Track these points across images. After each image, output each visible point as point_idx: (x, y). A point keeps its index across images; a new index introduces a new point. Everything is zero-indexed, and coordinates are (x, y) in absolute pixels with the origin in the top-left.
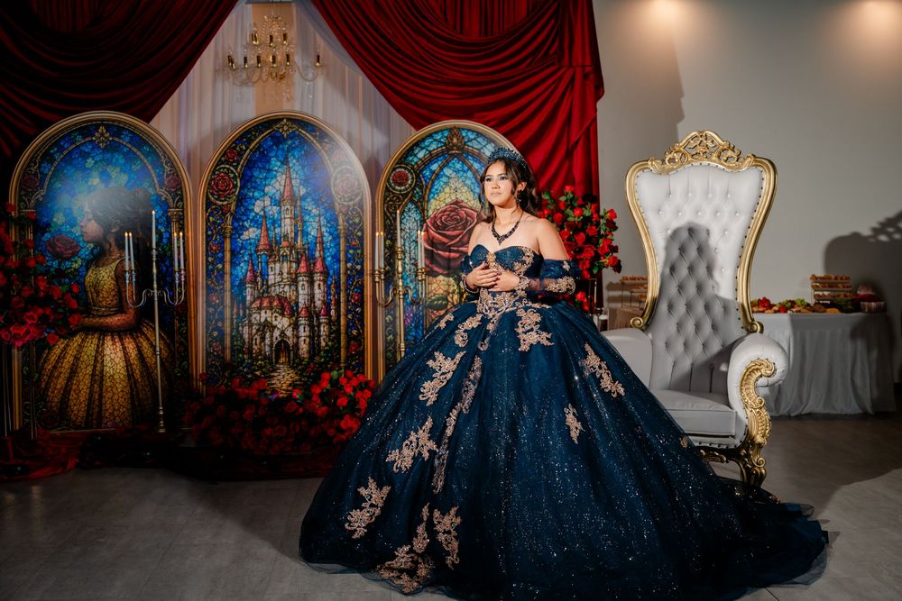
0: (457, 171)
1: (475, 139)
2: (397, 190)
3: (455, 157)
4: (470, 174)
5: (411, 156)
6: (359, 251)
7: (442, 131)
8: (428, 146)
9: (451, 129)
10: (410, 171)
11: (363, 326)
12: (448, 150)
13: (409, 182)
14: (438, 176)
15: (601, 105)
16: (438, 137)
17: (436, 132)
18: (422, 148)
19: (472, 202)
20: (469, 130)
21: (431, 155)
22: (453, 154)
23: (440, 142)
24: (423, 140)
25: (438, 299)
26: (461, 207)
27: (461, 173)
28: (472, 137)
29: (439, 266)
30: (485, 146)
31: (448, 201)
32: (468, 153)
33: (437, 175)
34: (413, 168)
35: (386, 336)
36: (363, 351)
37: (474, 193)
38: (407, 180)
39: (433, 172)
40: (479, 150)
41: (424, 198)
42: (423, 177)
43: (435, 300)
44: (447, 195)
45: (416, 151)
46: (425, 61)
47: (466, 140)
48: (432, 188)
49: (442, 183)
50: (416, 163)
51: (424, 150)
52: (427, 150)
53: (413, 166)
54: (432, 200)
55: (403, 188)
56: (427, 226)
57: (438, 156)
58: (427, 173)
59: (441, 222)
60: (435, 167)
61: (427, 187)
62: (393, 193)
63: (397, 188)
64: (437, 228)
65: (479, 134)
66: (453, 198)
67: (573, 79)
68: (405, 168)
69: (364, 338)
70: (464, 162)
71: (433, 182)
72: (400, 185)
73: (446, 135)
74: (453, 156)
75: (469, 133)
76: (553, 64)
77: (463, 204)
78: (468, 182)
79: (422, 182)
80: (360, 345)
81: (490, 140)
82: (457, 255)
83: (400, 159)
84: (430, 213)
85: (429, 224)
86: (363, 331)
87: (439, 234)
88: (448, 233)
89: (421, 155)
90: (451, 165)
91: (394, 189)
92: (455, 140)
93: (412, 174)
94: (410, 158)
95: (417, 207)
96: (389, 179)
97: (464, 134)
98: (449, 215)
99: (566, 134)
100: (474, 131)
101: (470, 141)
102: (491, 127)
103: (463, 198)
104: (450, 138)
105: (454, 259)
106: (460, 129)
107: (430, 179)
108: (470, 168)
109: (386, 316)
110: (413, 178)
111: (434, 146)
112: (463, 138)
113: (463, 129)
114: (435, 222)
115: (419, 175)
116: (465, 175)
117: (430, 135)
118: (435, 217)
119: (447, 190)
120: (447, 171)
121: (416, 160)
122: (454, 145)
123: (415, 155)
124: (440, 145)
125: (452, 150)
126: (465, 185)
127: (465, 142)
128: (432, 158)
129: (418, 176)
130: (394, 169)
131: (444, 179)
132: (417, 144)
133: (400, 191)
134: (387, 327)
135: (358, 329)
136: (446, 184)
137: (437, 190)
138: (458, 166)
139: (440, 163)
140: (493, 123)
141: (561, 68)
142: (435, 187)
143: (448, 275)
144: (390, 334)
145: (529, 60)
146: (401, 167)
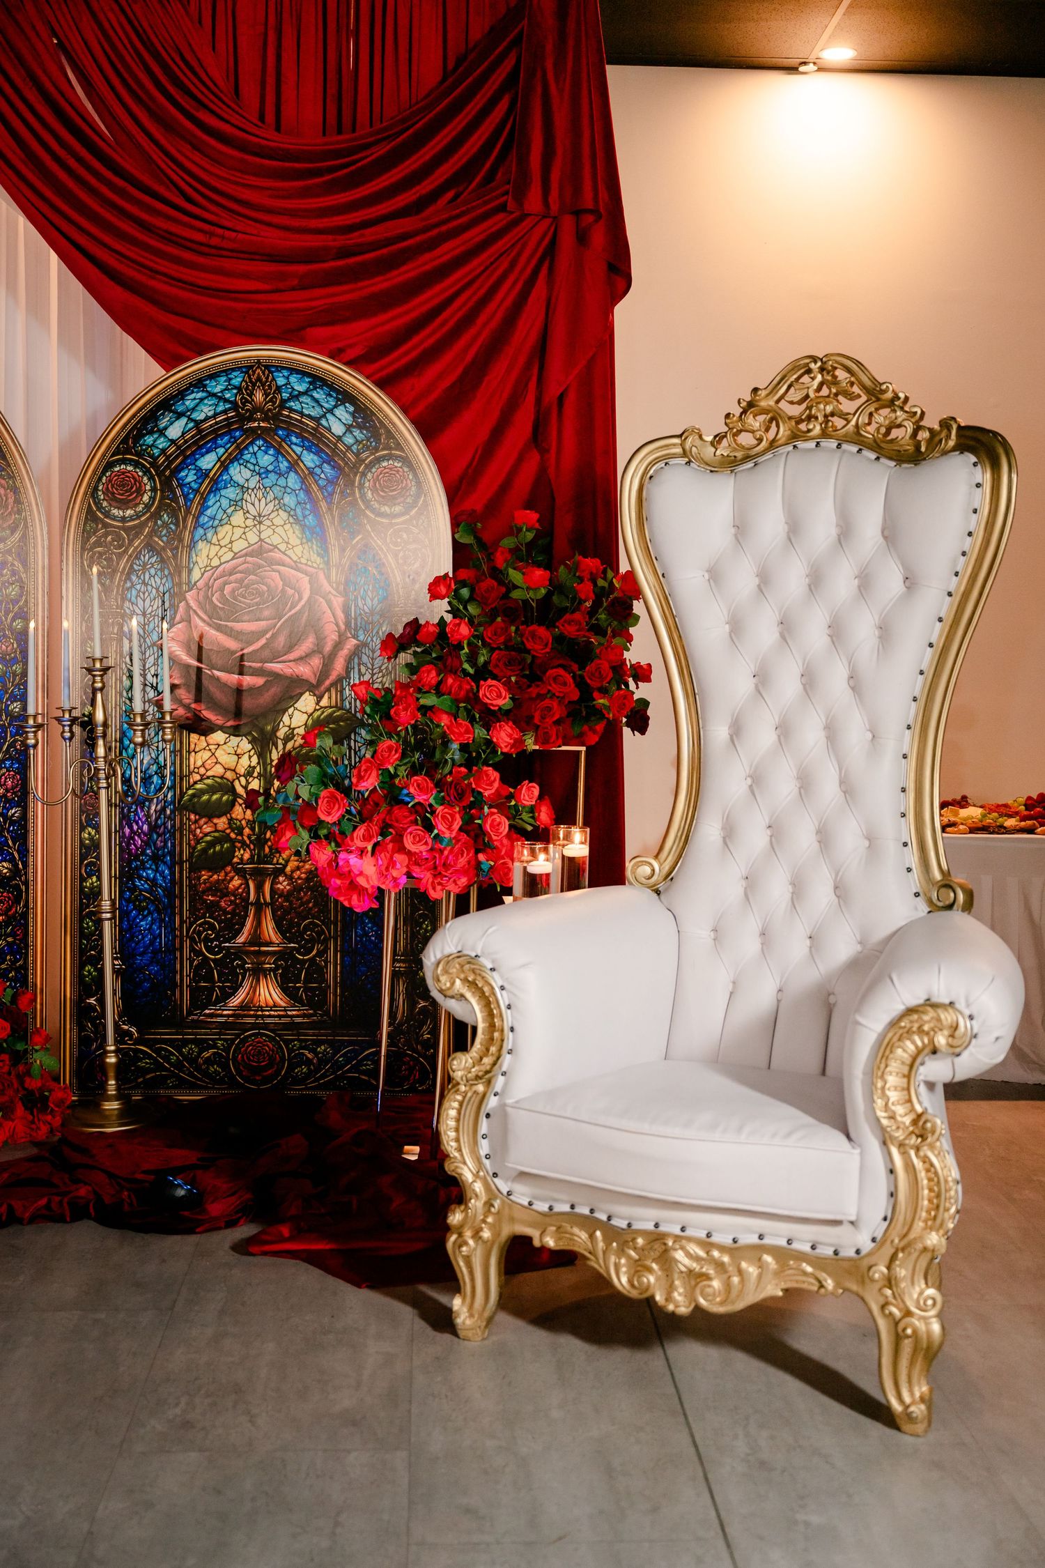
0: (263, 473)
1: (305, 393)
2: (114, 518)
3: (259, 437)
4: (293, 480)
5: (151, 433)
6: (17, 668)
7: (226, 372)
8: (193, 409)
9: (247, 368)
10: (146, 472)
11: (24, 852)
12: (242, 419)
13: (146, 498)
14: (214, 483)
15: (623, 313)
16: (217, 387)
17: (213, 376)
18: (179, 415)
19: (298, 550)
20: (293, 371)
21: (200, 431)
22: (253, 430)
23: (220, 398)
24: (181, 394)
25: (212, 790)
26: (272, 562)
27: (272, 476)
28: (301, 387)
29: (215, 706)
30: (331, 411)
31: (239, 546)
32: (290, 427)
33: (215, 481)
34: (153, 464)
35: (83, 880)
36: (25, 915)
37: (303, 527)
38: (140, 492)
39: (202, 474)
40: (317, 420)
41: (181, 540)
42: (181, 486)
43: (202, 792)
44: (238, 532)
45: (163, 423)
46: (189, 200)
47: (285, 396)
48: (201, 513)
49: (225, 503)
50: (163, 451)
51: (184, 420)
52: (190, 419)
53: (155, 459)
54: (201, 545)
55: (129, 512)
56: (188, 606)
57: (216, 433)
58: (190, 476)
59: (223, 599)
60: (208, 461)
61: (188, 511)
62: (106, 525)
63: (115, 512)
64: (213, 614)
65: (317, 380)
66: (252, 537)
67: (551, 250)
68: (136, 464)
69: (26, 883)
70: (279, 452)
71: (204, 500)
72: (124, 504)
73: (236, 382)
74: (254, 434)
75: (293, 379)
76: (503, 208)
77: (277, 555)
78: (289, 500)
79: (175, 499)
80: (17, 900)
81: (345, 396)
82: (259, 681)
83: (125, 441)
84: (196, 574)
85: (192, 603)
86: (25, 865)
87: (218, 628)
88: (238, 626)
89: (175, 430)
90: (247, 457)
91: (107, 514)
92: (259, 396)
93: (151, 478)
94: (149, 440)
95: (162, 561)
96: (96, 489)
97: (281, 381)
98: (241, 581)
99: (533, 385)
100: (304, 374)
101: (296, 396)
102: (347, 364)
103: (275, 540)
104: (245, 391)
105: (252, 689)
106: (270, 367)
107: (197, 491)
108: (293, 466)
109: (82, 829)
110: (154, 489)
111: (205, 411)
112: (278, 389)
113: (279, 368)
114: (208, 598)
115: (169, 479)
116: (282, 482)
117: (199, 383)
118: (208, 586)
119: (238, 518)
120: (238, 473)
121: (162, 443)
122: (256, 409)
123: (162, 432)
124: (220, 408)
125: (251, 419)
126: (282, 507)
127: (283, 401)
128: (201, 439)
129: (167, 484)
130: (110, 466)
131: (231, 492)
132: (167, 404)
133: (123, 519)
134: (83, 858)
135: (12, 860)
136: (236, 503)
137: (213, 518)
138: (266, 460)
139: (221, 451)
140: (351, 354)
141: (524, 217)
142: (209, 512)
143: (235, 731)
144: (90, 876)
145: (450, 194)
146: (124, 461)
